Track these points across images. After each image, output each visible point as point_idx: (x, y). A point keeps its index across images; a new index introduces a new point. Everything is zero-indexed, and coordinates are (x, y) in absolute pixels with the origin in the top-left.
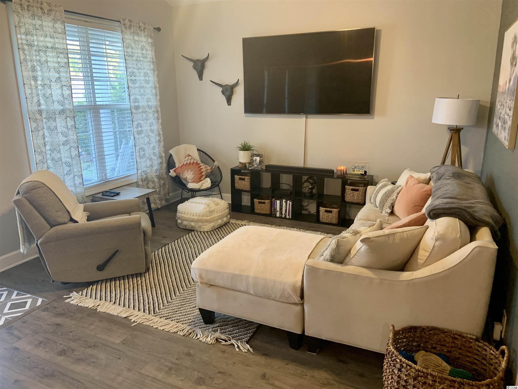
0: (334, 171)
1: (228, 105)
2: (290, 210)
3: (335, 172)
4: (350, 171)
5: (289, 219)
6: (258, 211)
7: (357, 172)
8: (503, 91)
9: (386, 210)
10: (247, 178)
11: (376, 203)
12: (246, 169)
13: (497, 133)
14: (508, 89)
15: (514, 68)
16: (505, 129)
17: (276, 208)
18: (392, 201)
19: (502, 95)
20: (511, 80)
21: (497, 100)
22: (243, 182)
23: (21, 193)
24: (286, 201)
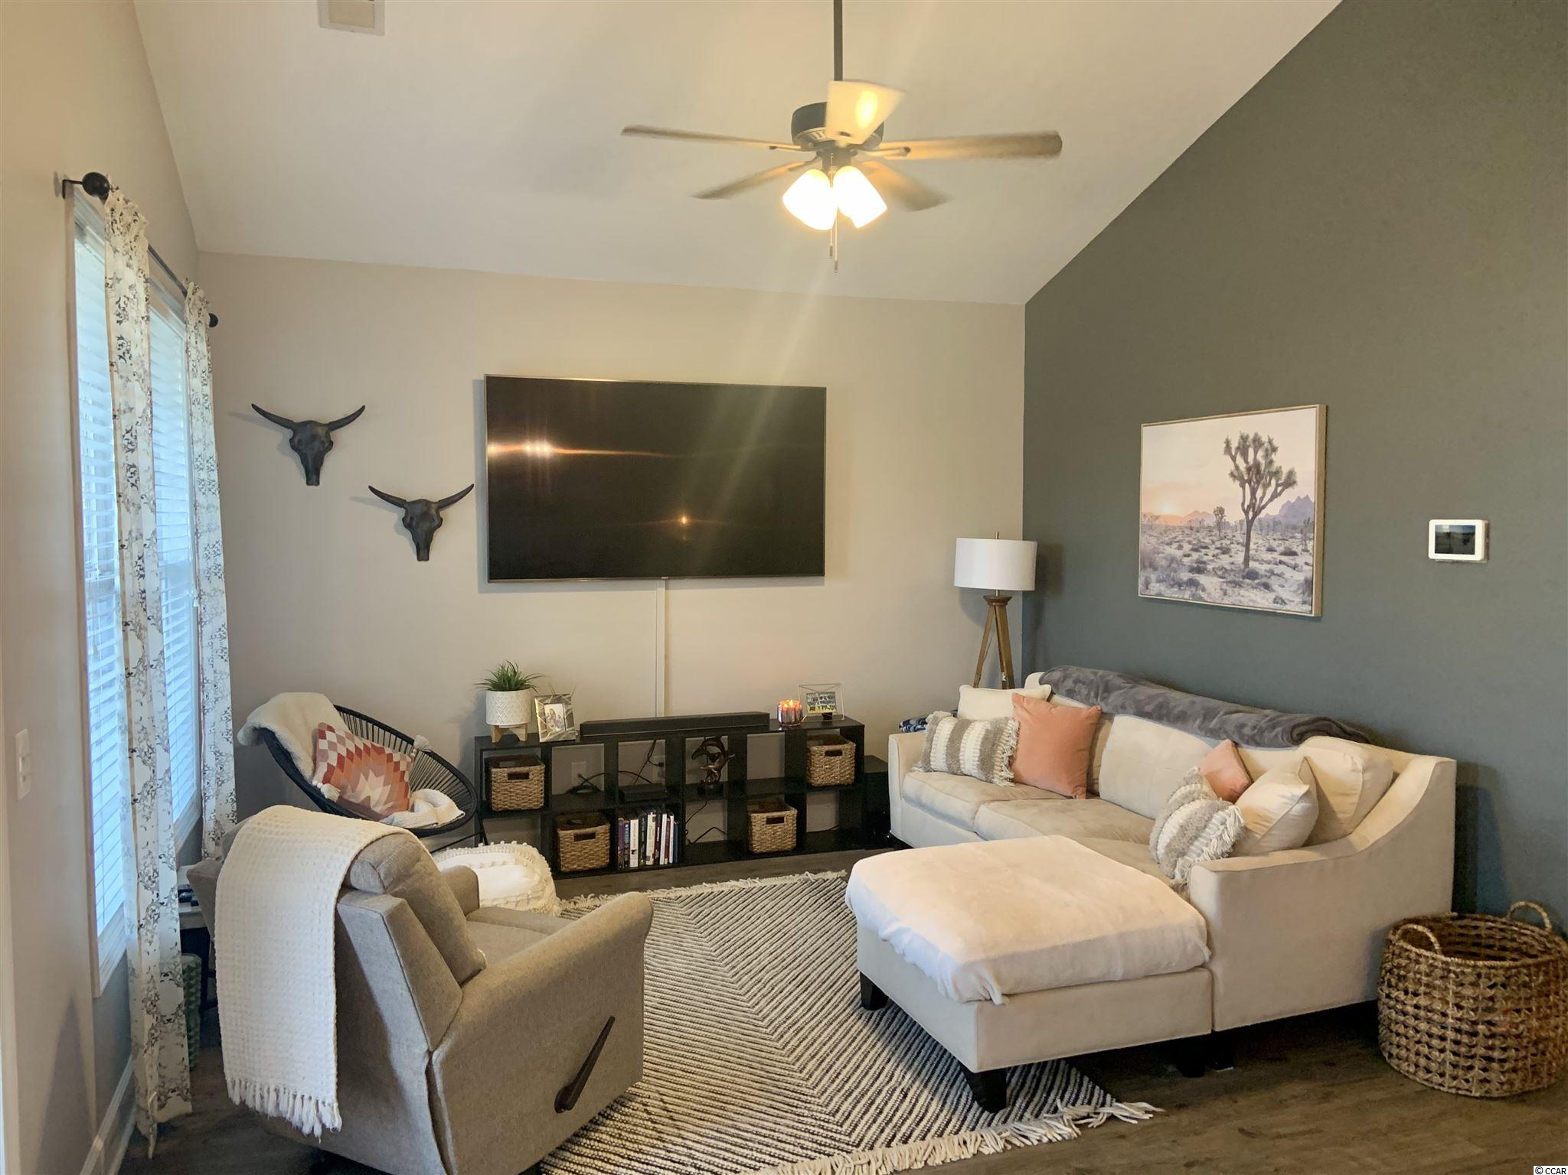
0: (768, 715)
1: (419, 559)
2: (671, 840)
3: (771, 717)
6: (573, 864)
7: (820, 710)
8: (1195, 525)
9: (1002, 774)
10: (536, 771)
11: (962, 766)
12: (520, 745)
13: (1187, 596)
14: (1250, 523)
15: (1280, 489)
16: (1267, 586)
17: (629, 843)
18: (1009, 753)
19: (1187, 531)
20: (1264, 507)
21: (1146, 542)
22: (522, 784)
23: (381, 881)
24: (657, 817)
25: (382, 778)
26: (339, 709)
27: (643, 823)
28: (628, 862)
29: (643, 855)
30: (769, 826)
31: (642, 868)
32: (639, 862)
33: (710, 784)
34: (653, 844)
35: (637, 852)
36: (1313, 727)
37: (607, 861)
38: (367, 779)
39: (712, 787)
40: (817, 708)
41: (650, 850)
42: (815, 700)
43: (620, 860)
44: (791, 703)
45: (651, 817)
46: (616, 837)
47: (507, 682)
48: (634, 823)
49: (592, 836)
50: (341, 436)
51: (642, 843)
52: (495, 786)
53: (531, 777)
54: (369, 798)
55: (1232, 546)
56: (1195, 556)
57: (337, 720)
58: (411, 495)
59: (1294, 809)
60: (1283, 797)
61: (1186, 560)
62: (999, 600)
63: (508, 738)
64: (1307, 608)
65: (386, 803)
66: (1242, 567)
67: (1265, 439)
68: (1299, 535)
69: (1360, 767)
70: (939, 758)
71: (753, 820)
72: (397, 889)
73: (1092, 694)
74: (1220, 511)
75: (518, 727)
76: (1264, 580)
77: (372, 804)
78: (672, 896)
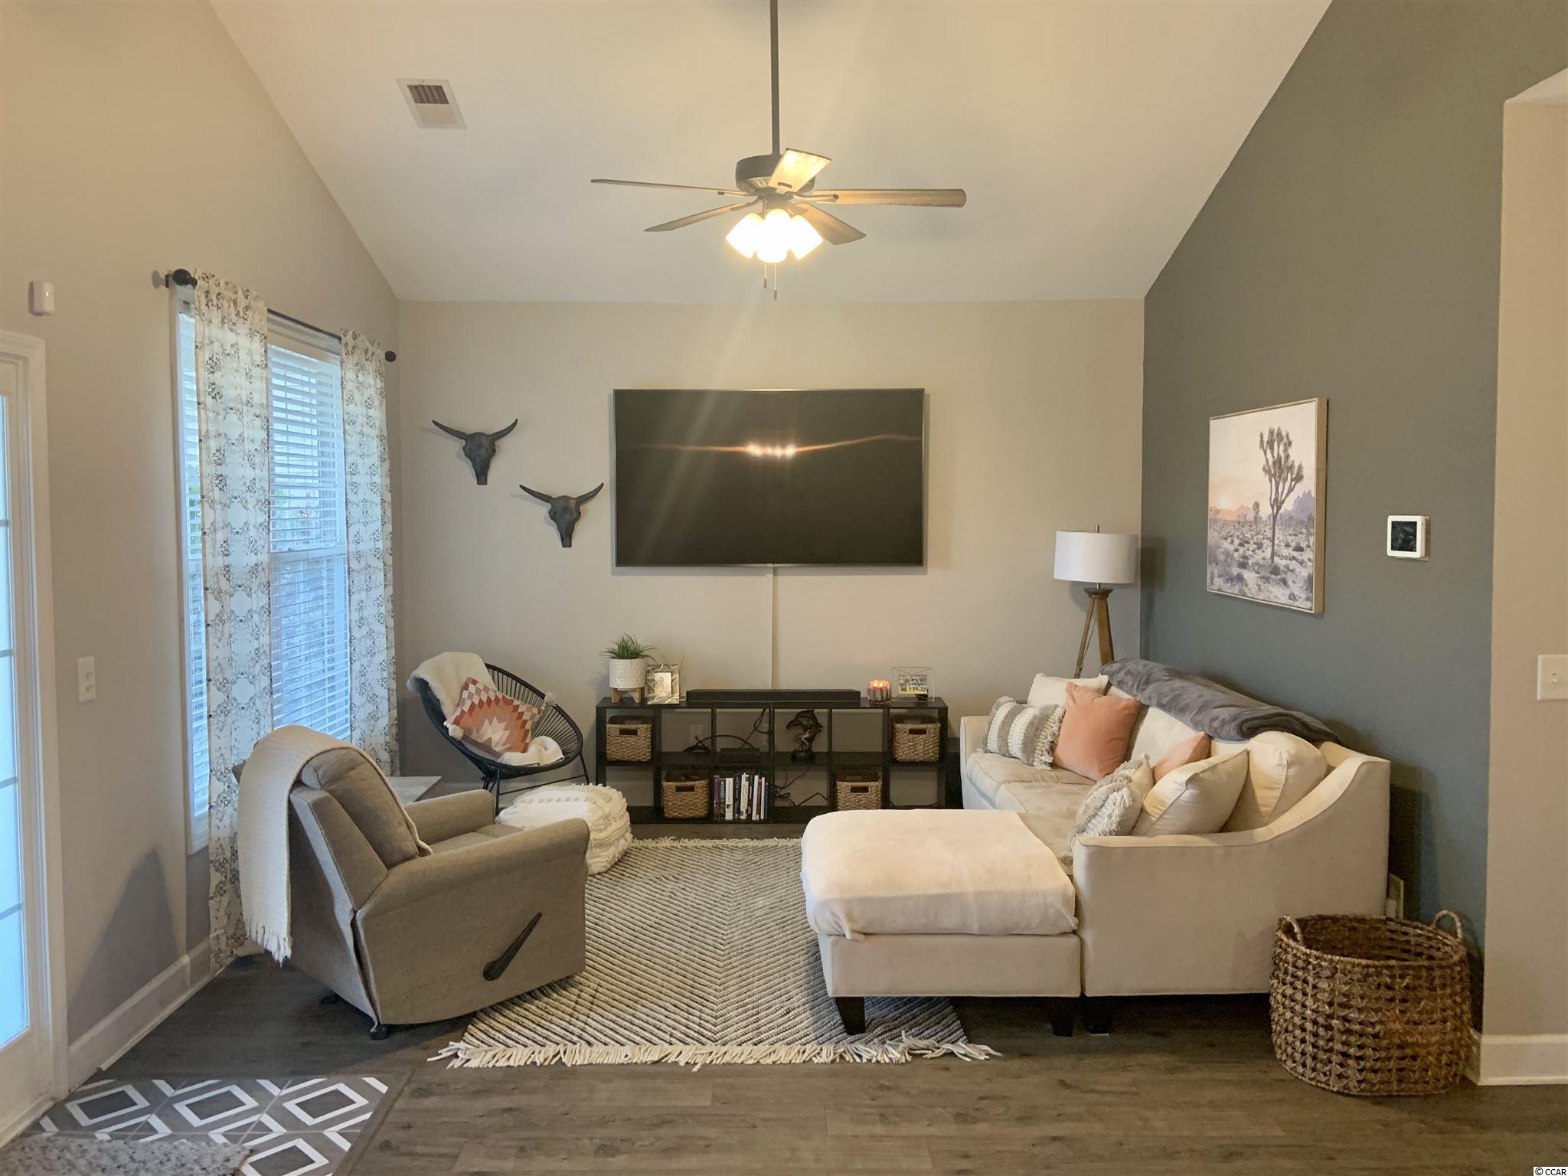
0: (859, 693)
1: (564, 546)
2: (763, 799)
3: (861, 696)
4: (897, 692)
5: (760, 822)
6: (675, 812)
7: (911, 691)
8: (1242, 520)
9: (1043, 758)
10: (643, 729)
11: (1010, 749)
12: (635, 706)
13: (1236, 592)
14: (1275, 517)
15: (1293, 483)
16: (1284, 582)
17: (725, 798)
18: (1050, 739)
19: (1237, 526)
20: (1283, 502)
21: (1213, 535)
22: (632, 739)
23: (320, 781)
24: (749, 778)
25: (503, 725)
26: (488, 666)
27: (737, 781)
28: (723, 815)
29: (737, 810)
30: (854, 795)
31: (736, 821)
32: (734, 815)
33: (802, 751)
34: (746, 801)
35: (732, 807)
36: (1271, 721)
37: (706, 812)
38: (490, 724)
39: (803, 754)
40: (908, 689)
41: (744, 806)
42: (907, 681)
43: (716, 811)
44: (881, 684)
45: (744, 776)
46: (713, 792)
47: (627, 652)
48: (729, 781)
49: (691, 789)
50: (504, 444)
51: (737, 799)
52: (609, 739)
53: (639, 733)
54: (490, 740)
55: (1265, 541)
56: (1241, 550)
58: (555, 493)
61: (1236, 555)
62: (1100, 594)
63: (623, 700)
64: (1309, 604)
65: (504, 745)
66: (1270, 561)
67: (1284, 434)
68: (1304, 531)
69: (1285, 763)
70: (993, 740)
71: (838, 788)
73: (1135, 687)
74: (1257, 505)
75: (634, 690)
76: (1283, 576)
77: (493, 744)
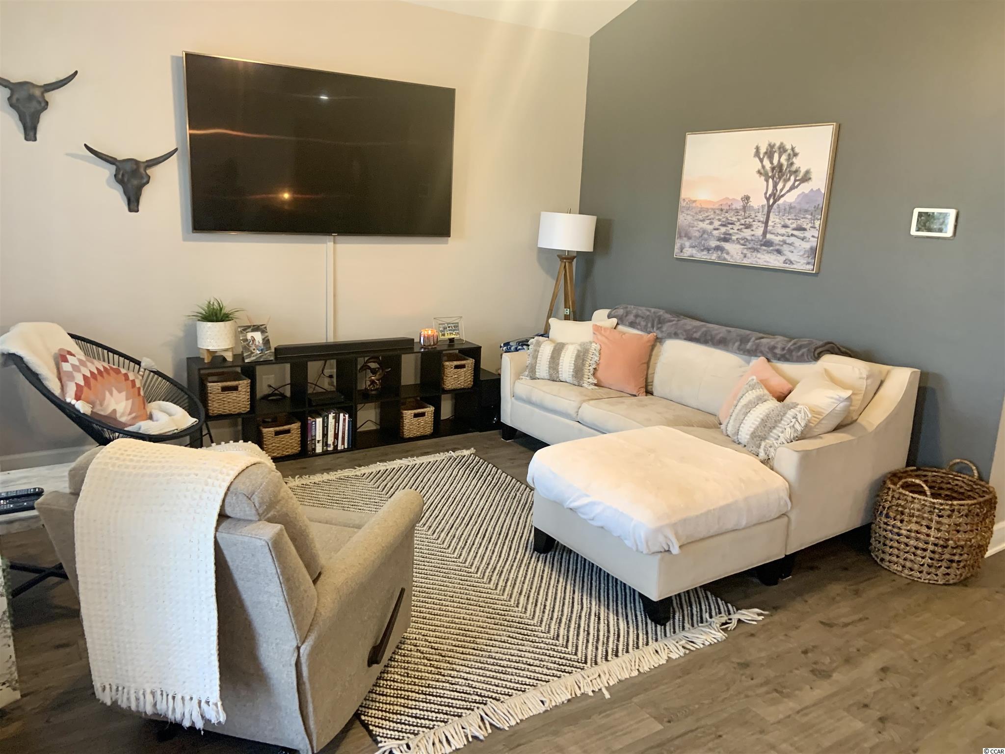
0: (413, 340)
1: (130, 210)
2: (346, 432)
3: (415, 341)
4: (439, 337)
5: (343, 451)
6: (274, 453)
7: (448, 336)
8: (725, 208)
9: (589, 380)
10: (244, 384)
11: (560, 375)
12: (227, 364)
13: (713, 258)
14: (770, 208)
15: (797, 183)
16: (779, 252)
17: (315, 436)
18: (594, 366)
19: (718, 212)
20: (783, 196)
21: (683, 219)
22: (233, 394)
23: (257, 510)
24: (336, 416)
25: (124, 394)
26: (73, 336)
27: (326, 421)
28: (314, 449)
29: (326, 444)
30: (416, 419)
31: (325, 453)
32: (323, 449)
33: (373, 390)
34: (333, 436)
35: (321, 442)
37: (300, 449)
38: (111, 394)
39: (373, 392)
40: (446, 334)
41: (331, 440)
42: (445, 328)
43: (310, 448)
44: (430, 332)
45: (331, 416)
46: (305, 431)
47: (215, 315)
48: (319, 421)
49: (288, 431)
50: (55, 98)
51: (325, 435)
52: (211, 396)
53: (240, 389)
54: (114, 411)
55: (754, 223)
56: (723, 229)
57: (72, 345)
58: (121, 155)
59: (838, 407)
60: (832, 398)
61: (715, 233)
62: (566, 258)
63: (217, 360)
64: (810, 267)
65: (130, 414)
66: (761, 238)
67: (788, 147)
68: (809, 217)
69: (865, 376)
70: (543, 369)
71: (404, 415)
72: (269, 515)
73: (649, 325)
74: (747, 198)
75: (226, 350)
76: (777, 247)
77: (118, 415)
78: (358, 473)
